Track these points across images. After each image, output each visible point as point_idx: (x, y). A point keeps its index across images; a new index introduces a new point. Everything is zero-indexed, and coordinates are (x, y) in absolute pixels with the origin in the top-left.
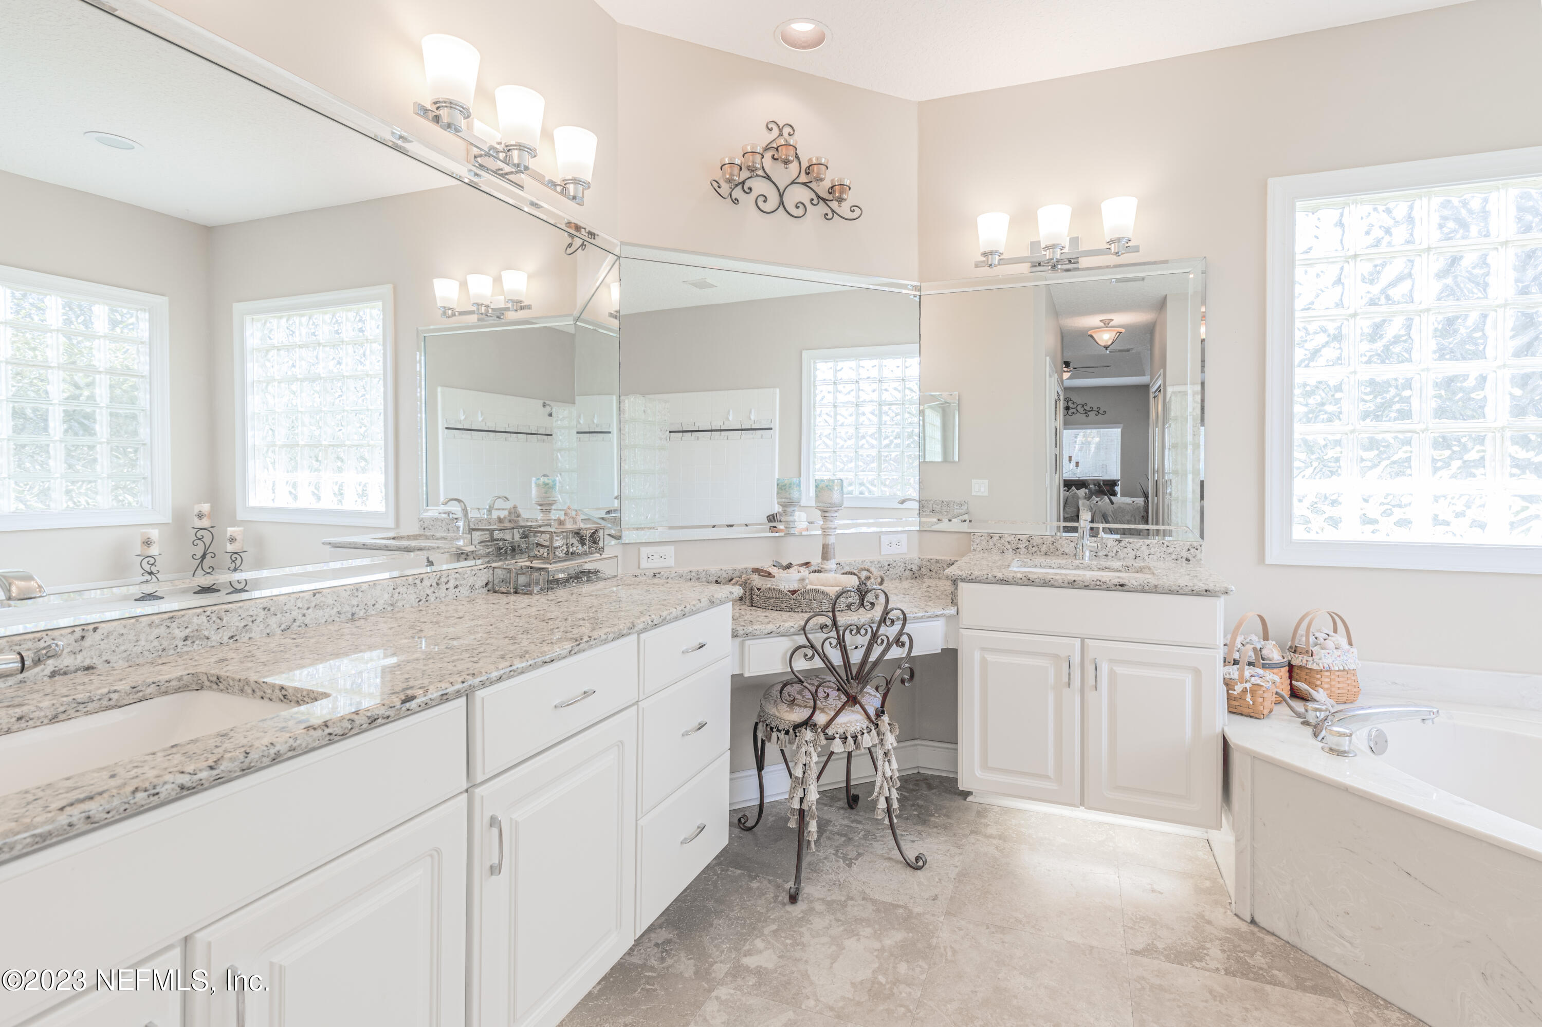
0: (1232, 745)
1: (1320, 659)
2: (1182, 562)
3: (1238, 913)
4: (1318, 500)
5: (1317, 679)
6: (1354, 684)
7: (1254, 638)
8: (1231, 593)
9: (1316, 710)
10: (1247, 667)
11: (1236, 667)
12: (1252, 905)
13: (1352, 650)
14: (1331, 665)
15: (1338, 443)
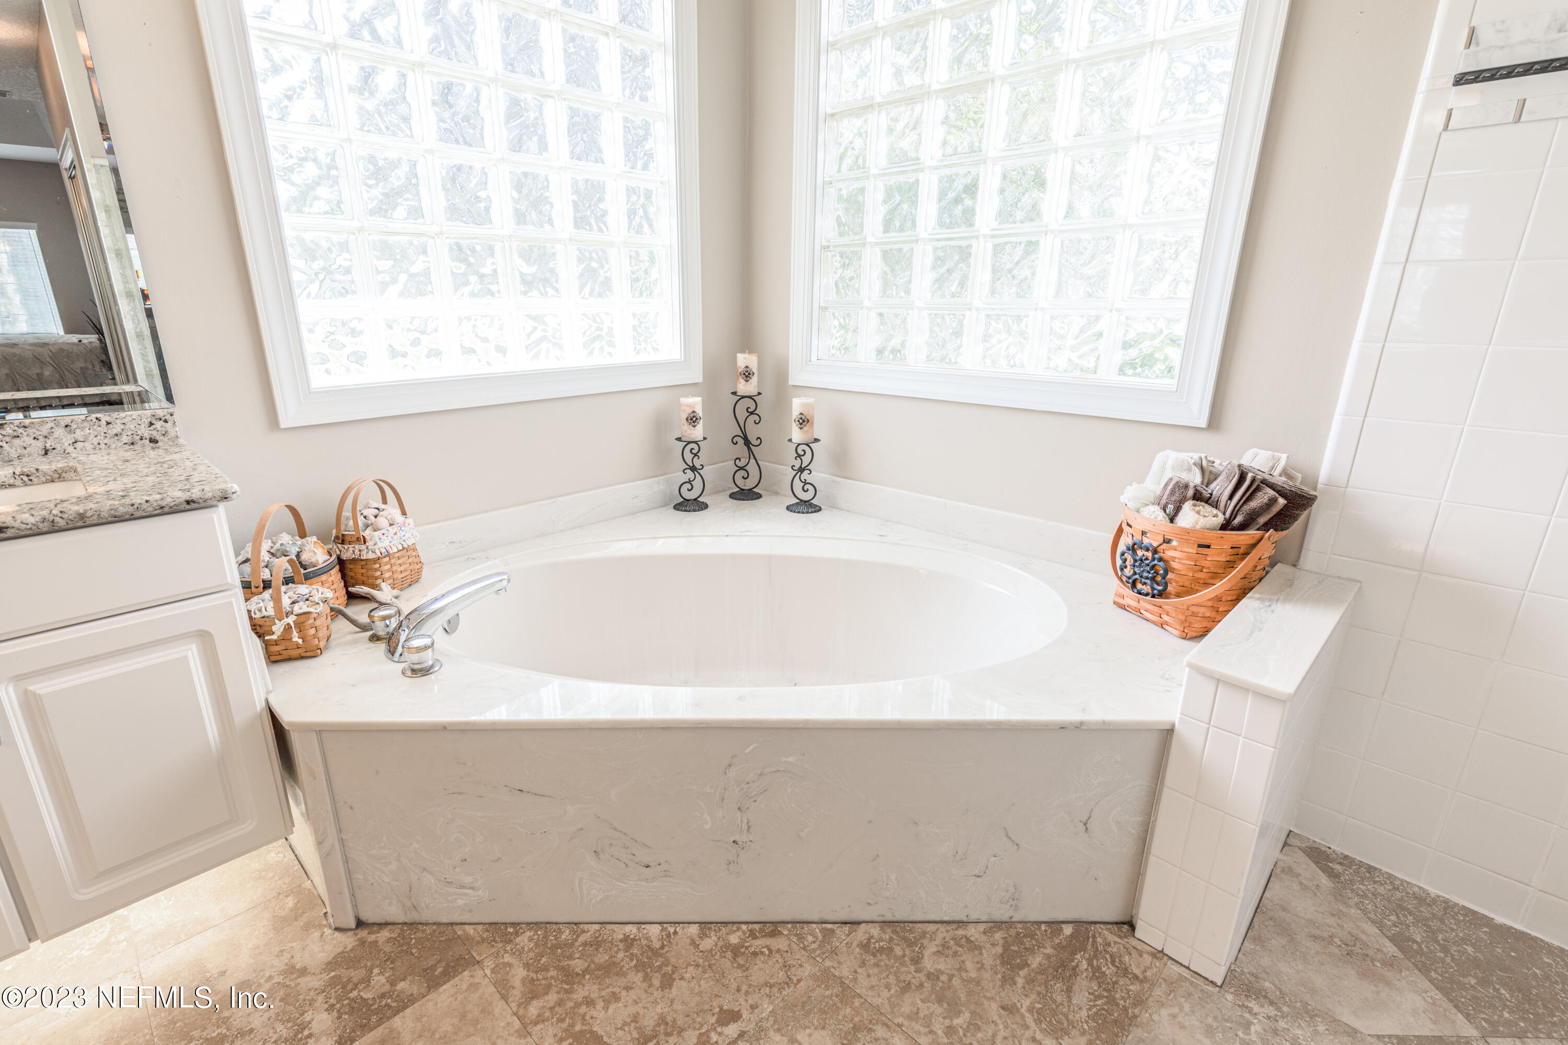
0: (286, 727)
1: (375, 544)
2: (143, 446)
3: (338, 925)
4: (334, 329)
5: (376, 570)
6: (416, 560)
7: (285, 539)
8: (234, 496)
9: (384, 618)
10: (283, 588)
11: (267, 594)
12: (355, 906)
13: (408, 521)
14: (388, 548)
15: (344, 247)
